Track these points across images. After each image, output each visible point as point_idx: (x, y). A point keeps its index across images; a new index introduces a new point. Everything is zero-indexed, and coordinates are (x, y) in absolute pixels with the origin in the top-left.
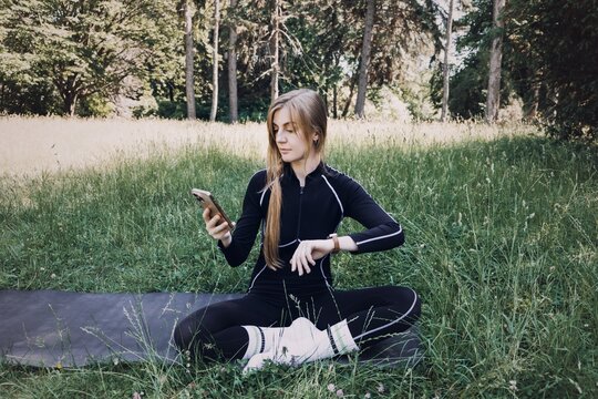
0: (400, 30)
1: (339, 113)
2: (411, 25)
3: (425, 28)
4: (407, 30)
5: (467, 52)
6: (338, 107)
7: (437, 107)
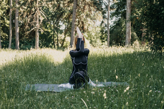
0: (87, 10)
1: (60, 45)
2: (92, 8)
3: (98, 9)
4: (90, 11)
5: (115, 19)
6: (59, 43)
7: (103, 42)
